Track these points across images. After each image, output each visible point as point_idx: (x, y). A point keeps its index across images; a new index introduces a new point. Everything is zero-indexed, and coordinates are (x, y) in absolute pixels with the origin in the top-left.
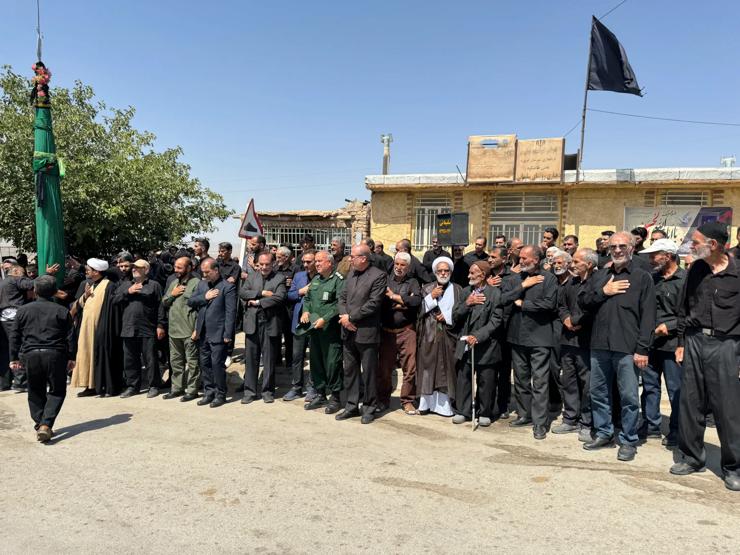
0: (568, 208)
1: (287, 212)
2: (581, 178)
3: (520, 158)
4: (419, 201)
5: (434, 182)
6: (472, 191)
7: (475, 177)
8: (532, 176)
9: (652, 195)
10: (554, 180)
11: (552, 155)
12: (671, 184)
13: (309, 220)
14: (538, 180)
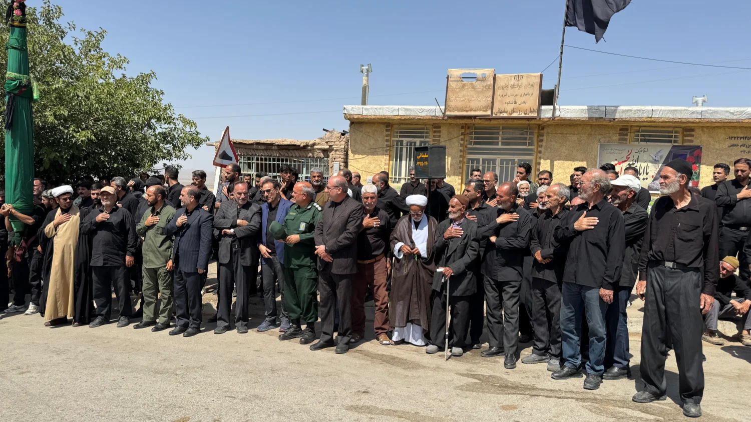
0: (544, 143)
1: (263, 141)
2: (557, 113)
3: (499, 92)
4: (397, 133)
5: (413, 114)
6: (450, 124)
7: (454, 110)
8: (509, 111)
9: (626, 132)
10: (531, 115)
11: (530, 90)
12: (644, 122)
13: (286, 149)
14: (515, 115)
